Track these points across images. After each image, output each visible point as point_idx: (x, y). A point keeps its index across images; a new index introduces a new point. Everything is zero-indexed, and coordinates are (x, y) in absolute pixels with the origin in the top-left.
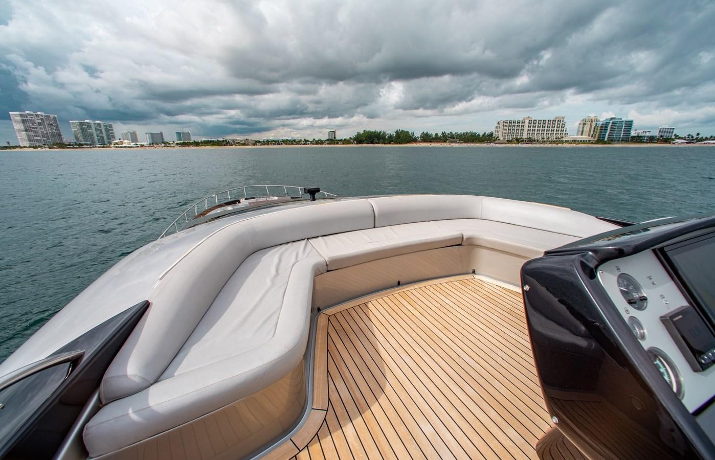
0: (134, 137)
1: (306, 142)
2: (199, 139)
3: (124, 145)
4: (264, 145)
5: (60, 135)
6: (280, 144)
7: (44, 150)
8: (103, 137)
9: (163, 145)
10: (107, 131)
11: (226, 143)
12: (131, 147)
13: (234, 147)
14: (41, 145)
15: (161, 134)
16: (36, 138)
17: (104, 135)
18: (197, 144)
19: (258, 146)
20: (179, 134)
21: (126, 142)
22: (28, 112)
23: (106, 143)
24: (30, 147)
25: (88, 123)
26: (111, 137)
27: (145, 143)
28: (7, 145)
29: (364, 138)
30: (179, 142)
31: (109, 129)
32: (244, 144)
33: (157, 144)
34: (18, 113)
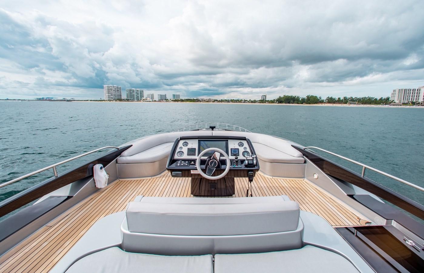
0: (152, 97)
1: (245, 101)
2: (183, 98)
3: (147, 100)
4: (219, 102)
5: (121, 95)
6: (229, 102)
7: (113, 102)
8: (138, 96)
9: (165, 101)
10: (141, 93)
11: (198, 101)
12: (150, 101)
13: (202, 103)
14: (113, 99)
15: (166, 95)
16: (111, 97)
17: (139, 95)
18: (182, 101)
19: (216, 103)
20: (174, 95)
21: (149, 99)
22: (111, 85)
23: (139, 99)
24: (108, 100)
25: (133, 90)
26: (142, 96)
27: (157, 100)
28: (100, 100)
29: (284, 100)
30: (173, 99)
31: (142, 92)
32: (208, 101)
33: (162, 100)
34: (107, 86)
